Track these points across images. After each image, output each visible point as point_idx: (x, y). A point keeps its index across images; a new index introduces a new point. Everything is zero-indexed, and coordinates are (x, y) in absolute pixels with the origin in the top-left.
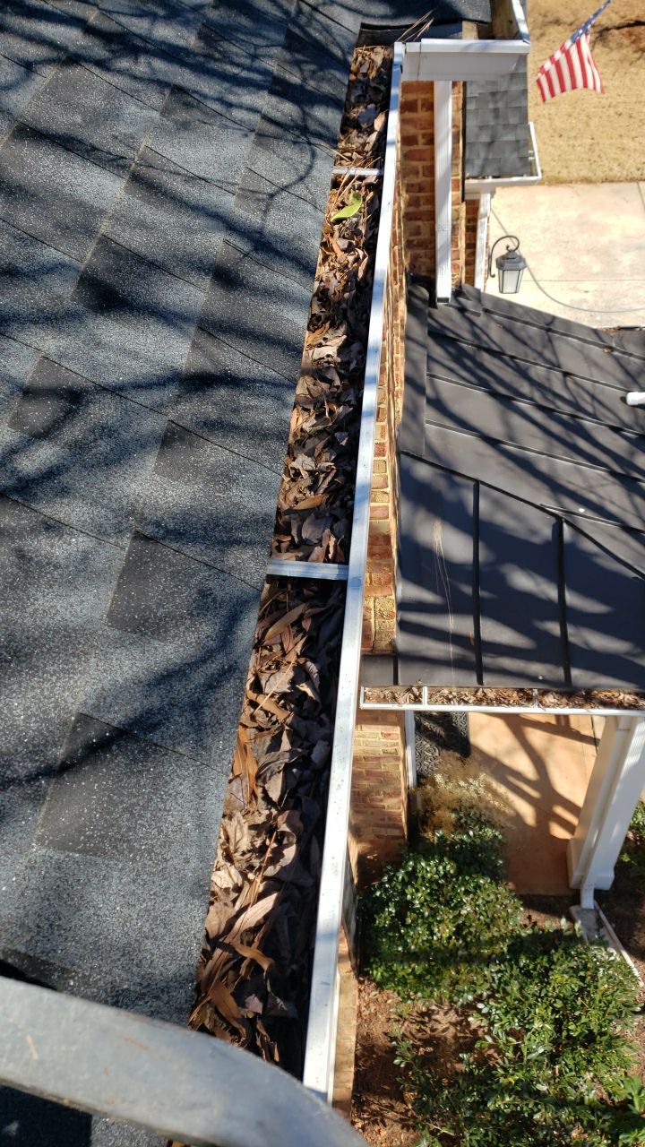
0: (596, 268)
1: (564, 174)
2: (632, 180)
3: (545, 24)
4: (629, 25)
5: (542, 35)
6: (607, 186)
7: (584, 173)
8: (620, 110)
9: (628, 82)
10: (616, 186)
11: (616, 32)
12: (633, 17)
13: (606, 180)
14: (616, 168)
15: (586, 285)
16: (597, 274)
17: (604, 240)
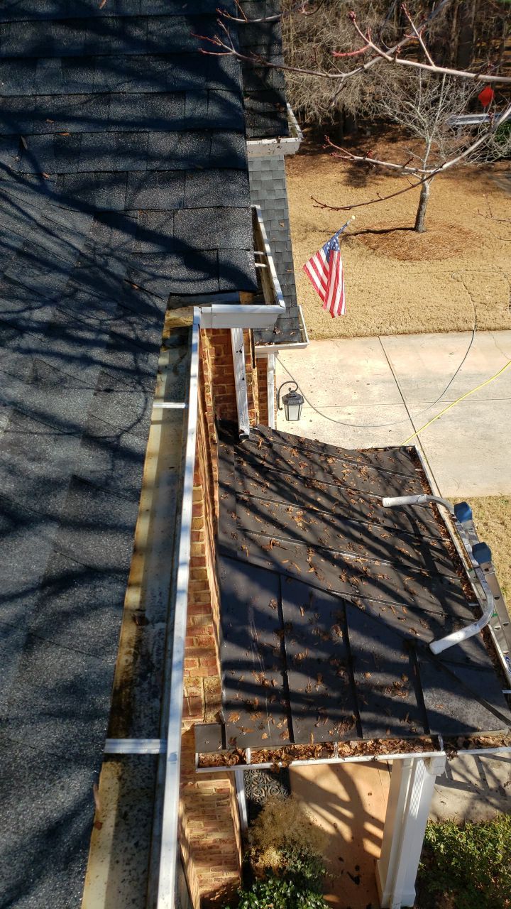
0: (355, 397)
1: (327, 332)
2: (374, 335)
3: (306, 231)
4: (362, 233)
5: (305, 238)
6: (356, 340)
7: (341, 331)
8: (362, 288)
9: (365, 269)
10: (364, 339)
11: (354, 237)
12: (364, 228)
13: (356, 336)
14: (363, 327)
15: (349, 409)
16: (356, 401)
17: (359, 377)
